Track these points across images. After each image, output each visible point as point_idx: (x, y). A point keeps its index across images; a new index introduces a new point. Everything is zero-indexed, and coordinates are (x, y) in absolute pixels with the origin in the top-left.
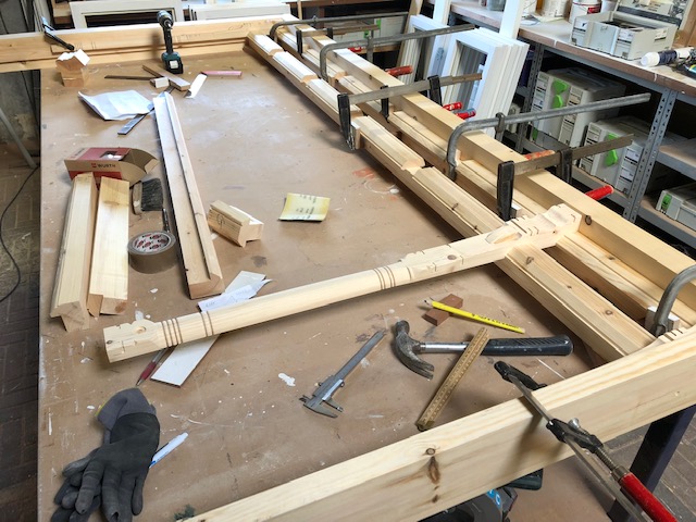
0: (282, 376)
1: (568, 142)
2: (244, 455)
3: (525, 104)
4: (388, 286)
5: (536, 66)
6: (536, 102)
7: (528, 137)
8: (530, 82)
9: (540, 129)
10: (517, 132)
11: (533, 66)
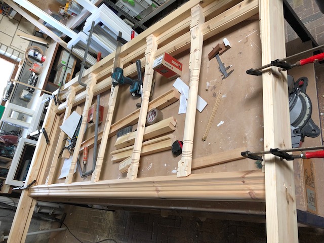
0: (218, 125)
1: (149, 5)
2: (244, 142)
3: (125, 16)
4: (198, 78)
5: (112, 5)
6: (127, 11)
7: (139, 20)
8: (117, 10)
9: (138, 14)
10: (134, 24)
11: (112, 6)
